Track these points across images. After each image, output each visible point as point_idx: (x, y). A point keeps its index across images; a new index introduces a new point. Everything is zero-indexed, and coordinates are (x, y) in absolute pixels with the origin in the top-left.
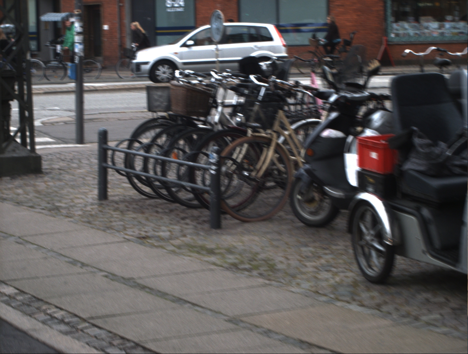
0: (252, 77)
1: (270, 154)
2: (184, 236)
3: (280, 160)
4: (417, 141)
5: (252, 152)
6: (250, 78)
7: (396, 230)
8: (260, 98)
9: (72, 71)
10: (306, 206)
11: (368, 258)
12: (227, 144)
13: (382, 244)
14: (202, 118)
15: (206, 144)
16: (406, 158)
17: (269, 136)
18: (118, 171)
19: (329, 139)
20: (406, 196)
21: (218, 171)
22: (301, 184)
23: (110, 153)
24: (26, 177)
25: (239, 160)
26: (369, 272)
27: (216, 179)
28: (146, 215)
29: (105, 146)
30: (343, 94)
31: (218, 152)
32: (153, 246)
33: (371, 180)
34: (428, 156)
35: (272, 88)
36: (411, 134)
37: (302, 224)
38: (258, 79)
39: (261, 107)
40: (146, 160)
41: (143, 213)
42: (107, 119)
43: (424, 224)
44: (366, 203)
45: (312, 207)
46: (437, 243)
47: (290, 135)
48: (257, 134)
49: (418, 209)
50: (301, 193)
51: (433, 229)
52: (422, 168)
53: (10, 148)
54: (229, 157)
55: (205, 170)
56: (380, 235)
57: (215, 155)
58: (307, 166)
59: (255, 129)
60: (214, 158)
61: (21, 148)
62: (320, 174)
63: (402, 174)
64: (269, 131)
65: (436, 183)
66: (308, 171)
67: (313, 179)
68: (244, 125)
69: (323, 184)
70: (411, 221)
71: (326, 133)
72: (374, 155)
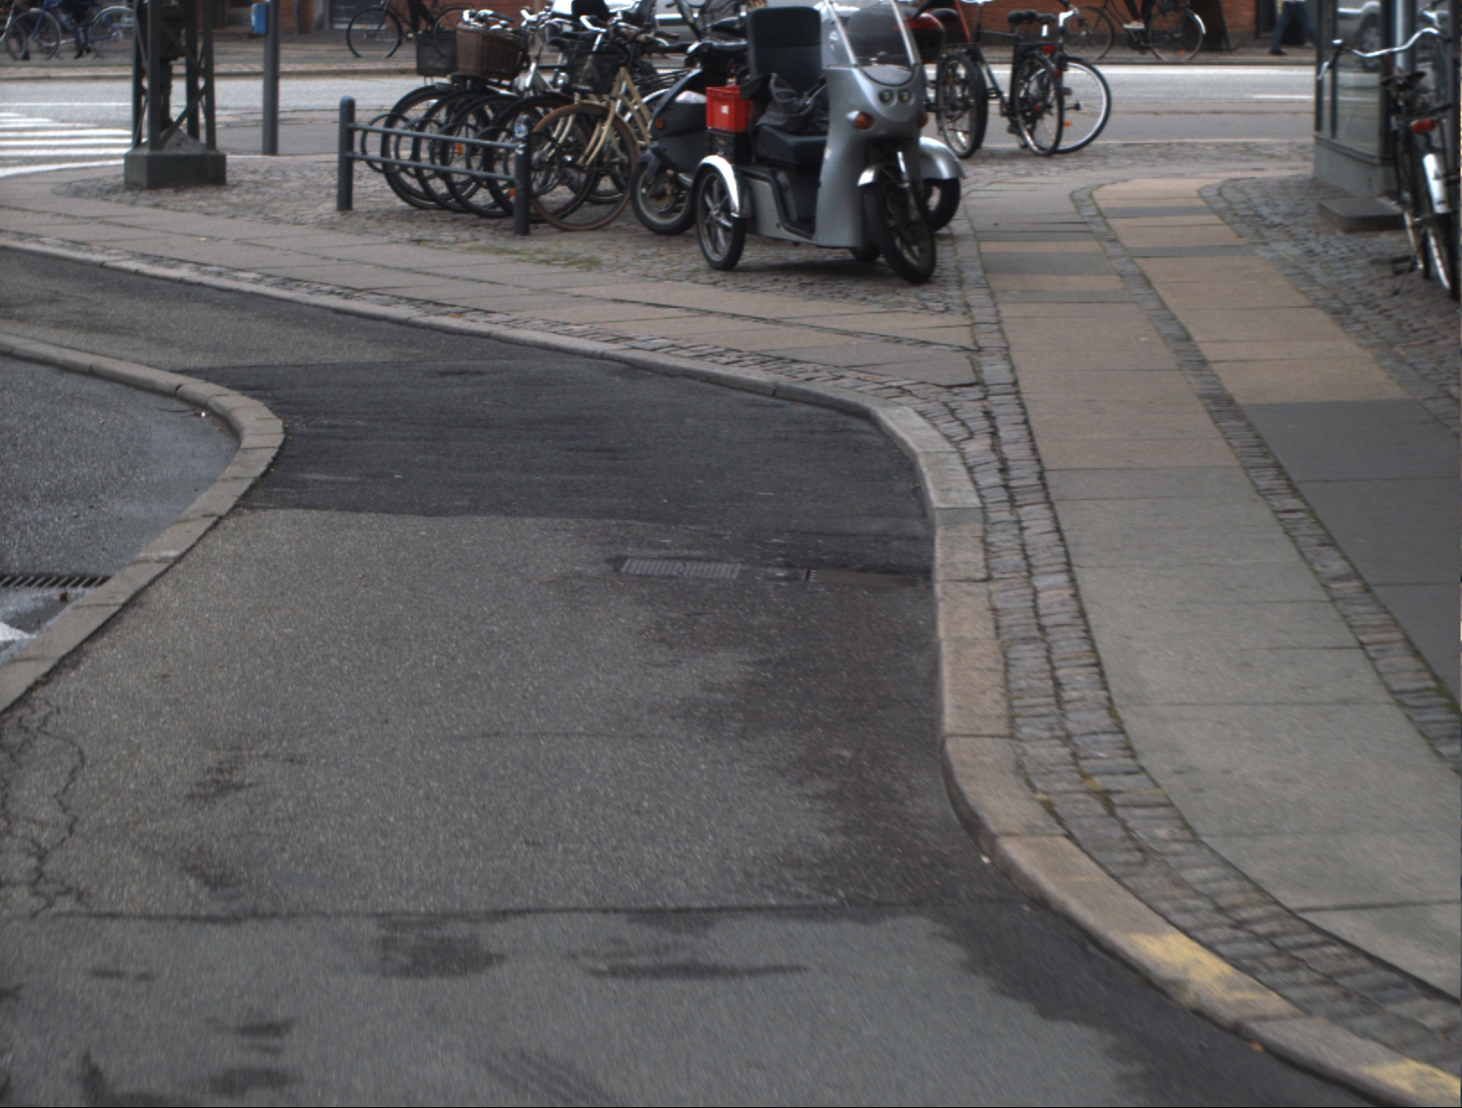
0: (584, 19)
1: (604, 131)
2: (477, 240)
3: (622, 145)
4: (774, 90)
5: (579, 131)
6: (579, 22)
7: (747, 200)
8: (595, 48)
9: (258, 18)
10: (652, 202)
11: (715, 241)
12: (540, 117)
13: (729, 218)
14: (506, 82)
15: (513, 115)
16: (762, 112)
17: (604, 104)
18: (370, 162)
19: (686, 105)
20: (762, 161)
21: (528, 151)
22: (645, 173)
23: (358, 136)
24: (198, 189)
25: (561, 140)
26: (716, 258)
27: (526, 165)
28: (417, 224)
29: (351, 125)
30: (707, 40)
31: (528, 123)
32: (432, 247)
33: (722, 142)
34: (787, 108)
35: (612, 35)
36: (766, 80)
37: (650, 232)
38: (594, 23)
39: (597, 63)
40: (416, 144)
41: (412, 222)
42: (311, 121)
43: (779, 192)
44: (712, 169)
45: (663, 205)
46: (794, 214)
47: (639, 110)
48: (585, 101)
49: (774, 175)
50: (645, 184)
51: (790, 197)
52: (779, 123)
53: (173, 139)
54: (545, 135)
55: (509, 150)
56: (726, 208)
57: (523, 127)
58: (656, 144)
59: (584, 94)
60: (521, 131)
61: (191, 140)
62: (672, 154)
63: (757, 130)
64: (606, 97)
65: (793, 140)
66: (655, 151)
67: (664, 162)
68: (567, 89)
69: (677, 170)
70: (765, 189)
71: (682, 97)
72: (725, 110)
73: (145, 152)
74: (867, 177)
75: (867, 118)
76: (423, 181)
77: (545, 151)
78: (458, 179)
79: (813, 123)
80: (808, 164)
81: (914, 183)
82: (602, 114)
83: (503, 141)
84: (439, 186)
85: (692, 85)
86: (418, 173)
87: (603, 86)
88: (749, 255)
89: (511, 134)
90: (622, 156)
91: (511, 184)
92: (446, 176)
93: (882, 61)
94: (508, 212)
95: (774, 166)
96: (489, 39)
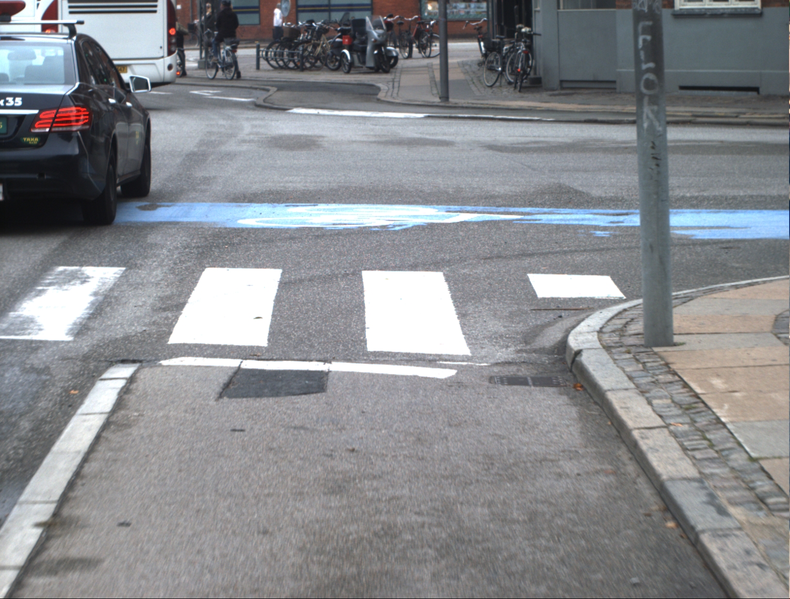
4: (357, 36)
20: (354, 51)
21: (303, 53)
27: (302, 57)
44: (344, 53)
52: (358, 42)
60: (301, 48)
63: (353, 44)
65: (361, 46)
66: (332, 52)
67: (333, 54)
68: (311, 39)
69: (336, 56)
70: (355, 56)
71: (338, 40)
72: (347, 40)
73: (204, 60)
74: (376, 52)
75: (376, 40)
76: (277, 62)
77: (306, 53)
78: (286, 60)
79: (365, 42)
80: (364, 51)
81: (386, 53)
82: (318, 45)
83: (296, 51)
84: (281, 63)
85: (339, 37)
86: (276, 61)
87: (319, 38)
88: (351, 72)
89: (298, 50)
90: (323, 55)
91: (299, 61)
92: (282, 60)
93: (379, 29)
94: (298, 68)
95: (357, 51)
96: (292, 29)
